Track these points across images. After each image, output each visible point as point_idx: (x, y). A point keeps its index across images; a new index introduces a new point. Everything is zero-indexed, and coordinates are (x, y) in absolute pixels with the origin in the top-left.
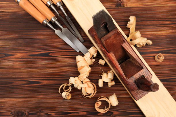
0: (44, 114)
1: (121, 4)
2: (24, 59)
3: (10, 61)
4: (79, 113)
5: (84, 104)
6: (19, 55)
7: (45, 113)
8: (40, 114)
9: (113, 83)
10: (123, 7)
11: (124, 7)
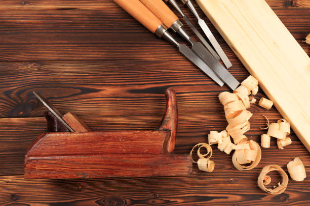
0: (162, 202)
1: (292, 3)
2: (118, 99)
3: (92, 102)
4: (227, 198)
5: (236, 181)
6: (109, 91)
7: (164, 199)
8: (153, 202)
9: (289, 141)
10: (295, 8)
11: (298, 8)
